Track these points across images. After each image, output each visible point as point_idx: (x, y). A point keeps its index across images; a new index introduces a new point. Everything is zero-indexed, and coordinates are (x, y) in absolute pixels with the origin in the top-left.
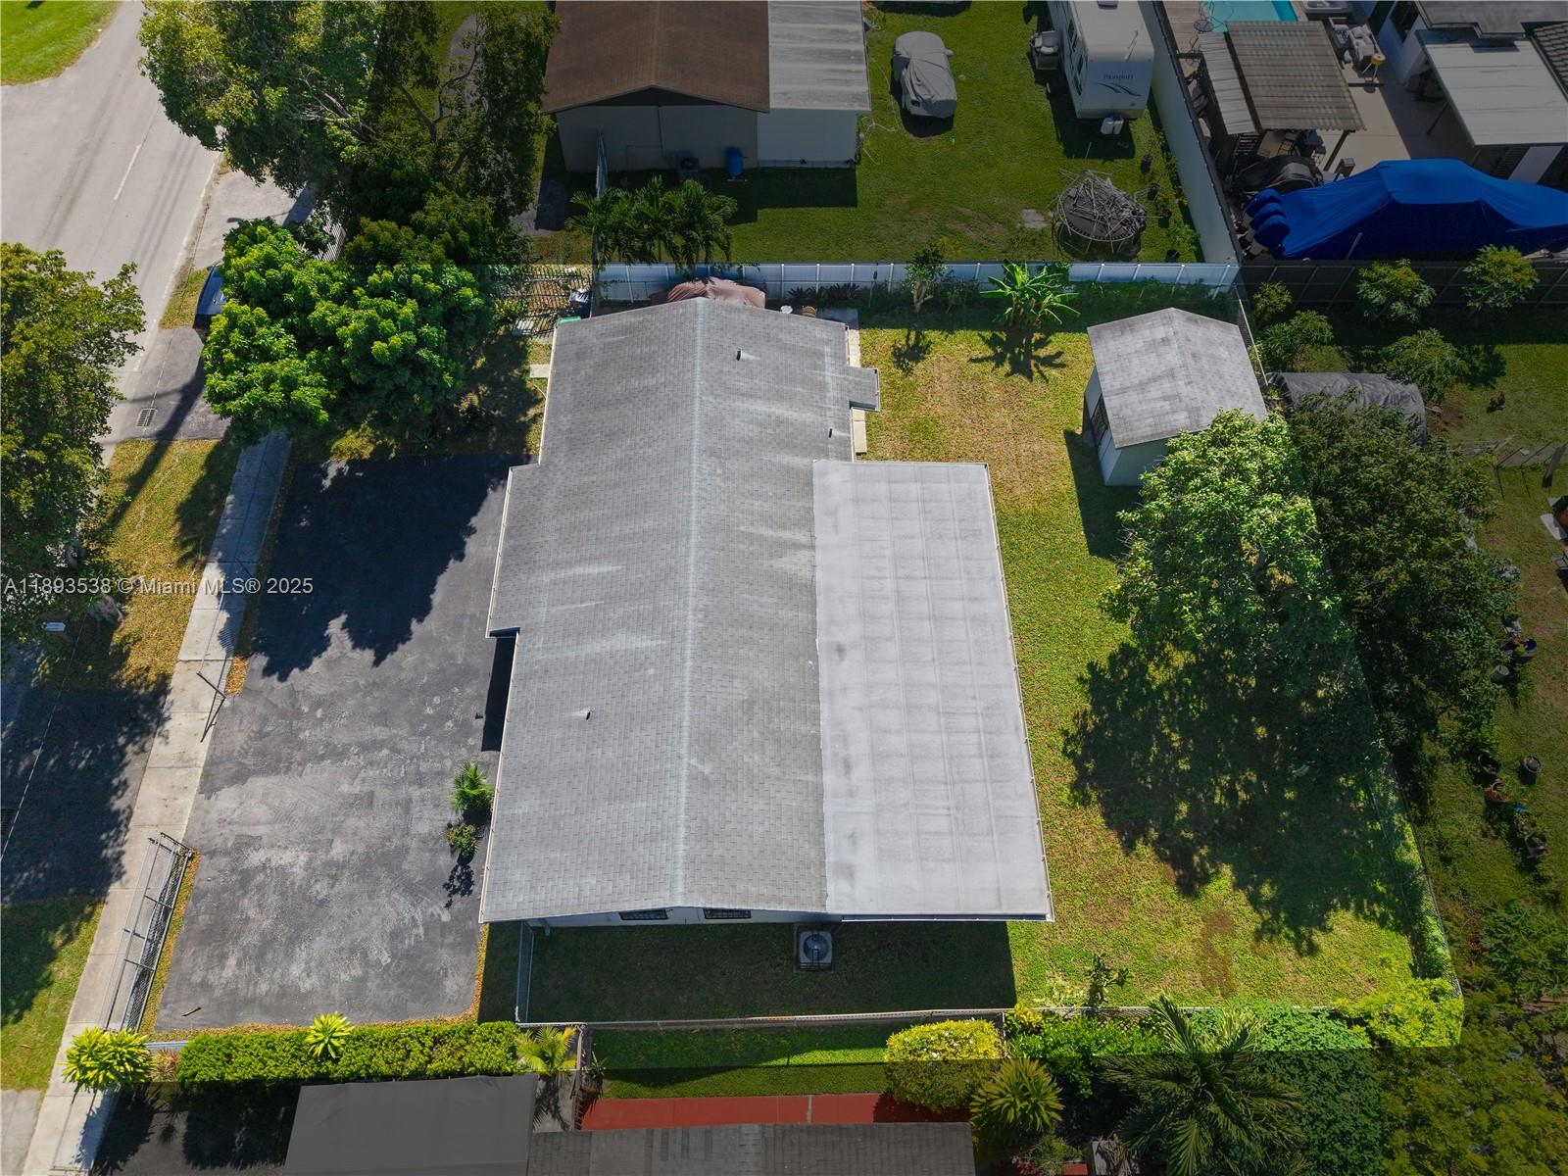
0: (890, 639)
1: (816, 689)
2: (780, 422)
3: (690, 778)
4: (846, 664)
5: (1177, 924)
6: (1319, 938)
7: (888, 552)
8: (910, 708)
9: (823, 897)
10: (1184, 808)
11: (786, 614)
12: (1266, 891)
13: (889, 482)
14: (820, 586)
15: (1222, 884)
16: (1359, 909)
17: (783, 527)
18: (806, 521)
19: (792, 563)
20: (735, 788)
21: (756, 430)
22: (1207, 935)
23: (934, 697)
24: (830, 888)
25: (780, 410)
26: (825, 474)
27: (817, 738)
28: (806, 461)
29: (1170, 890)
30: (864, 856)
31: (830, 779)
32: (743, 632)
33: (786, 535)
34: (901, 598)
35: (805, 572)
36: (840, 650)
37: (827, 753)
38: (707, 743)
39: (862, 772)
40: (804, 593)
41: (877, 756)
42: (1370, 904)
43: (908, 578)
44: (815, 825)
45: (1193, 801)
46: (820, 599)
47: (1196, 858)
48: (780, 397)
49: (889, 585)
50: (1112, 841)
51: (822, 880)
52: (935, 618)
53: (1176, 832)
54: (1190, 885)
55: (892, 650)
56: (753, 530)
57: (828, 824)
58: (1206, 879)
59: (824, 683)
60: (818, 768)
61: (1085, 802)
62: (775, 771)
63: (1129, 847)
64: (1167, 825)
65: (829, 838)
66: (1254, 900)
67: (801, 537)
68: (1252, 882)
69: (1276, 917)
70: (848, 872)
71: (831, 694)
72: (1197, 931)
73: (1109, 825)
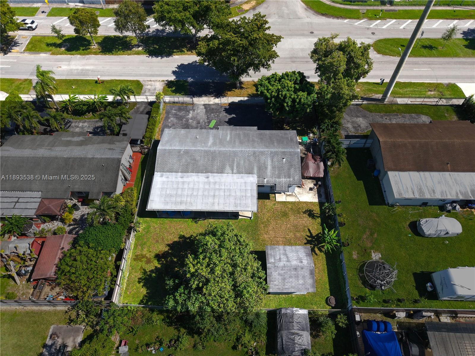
0: (209, 187)
1: (198, 173)
2: (266, 168)
3: (180, 150)
4: (204, 178)
5: (150, 252)
6: (142, 284)
7: (231, 188)
8: (193, 189)
9: (157, 172)
10: (175, 260)
11: (215, 167)
12: (154, 275)
13: (251, 190)
14: (223, 174)
15: (156, 264)
16: (146, 296)
17: (237, 167)
18: (239, 172)
19: (228, 168)
20: (178, 157)
21: (263, 162)
22: (147, 258)
23: (195, 193)
24: (159, 173)
25: (269, 167)
26: (253, 177)
27: (188, 172)
28: (256, 173)
29: (157, 252)
30: (164, 179)
31: (180, 174)
32: (211, 159)
33: (235, 168)
34: (220, 190)
35: (226, 172)
36: (208, 178)
37: (185, 174)
38: (187, 152)
39: (180, 180)
40: (221, 171)
41: (183, 183)
42: (146, 299)
43: (225, 192)
44: (171, 171)
45: (177, 262)
46: (220, 174)
47: (163, 260)
48: (273, 168)
49: (223, 187)
50: (170, 242)
51: (160, 172)
52: (214, 196)
53: (170, 257)
54: (158, 257)
55: (207, 187)
56: (235, 161)
57: (171, 173)
58: (158, 261)
59: (200, 174)
60: (181, 172)
61: (180, 238)
62: (181, 164)
63: (168, 245)
64: (172, 255)
65: (168, 173)
66: (152, 271)
67: (235, 171)
68: (156, 272)
69: (147, 275)
70: (162, 176)
71: (198, 175)
72: (148, 255)
73: (174, 242)
